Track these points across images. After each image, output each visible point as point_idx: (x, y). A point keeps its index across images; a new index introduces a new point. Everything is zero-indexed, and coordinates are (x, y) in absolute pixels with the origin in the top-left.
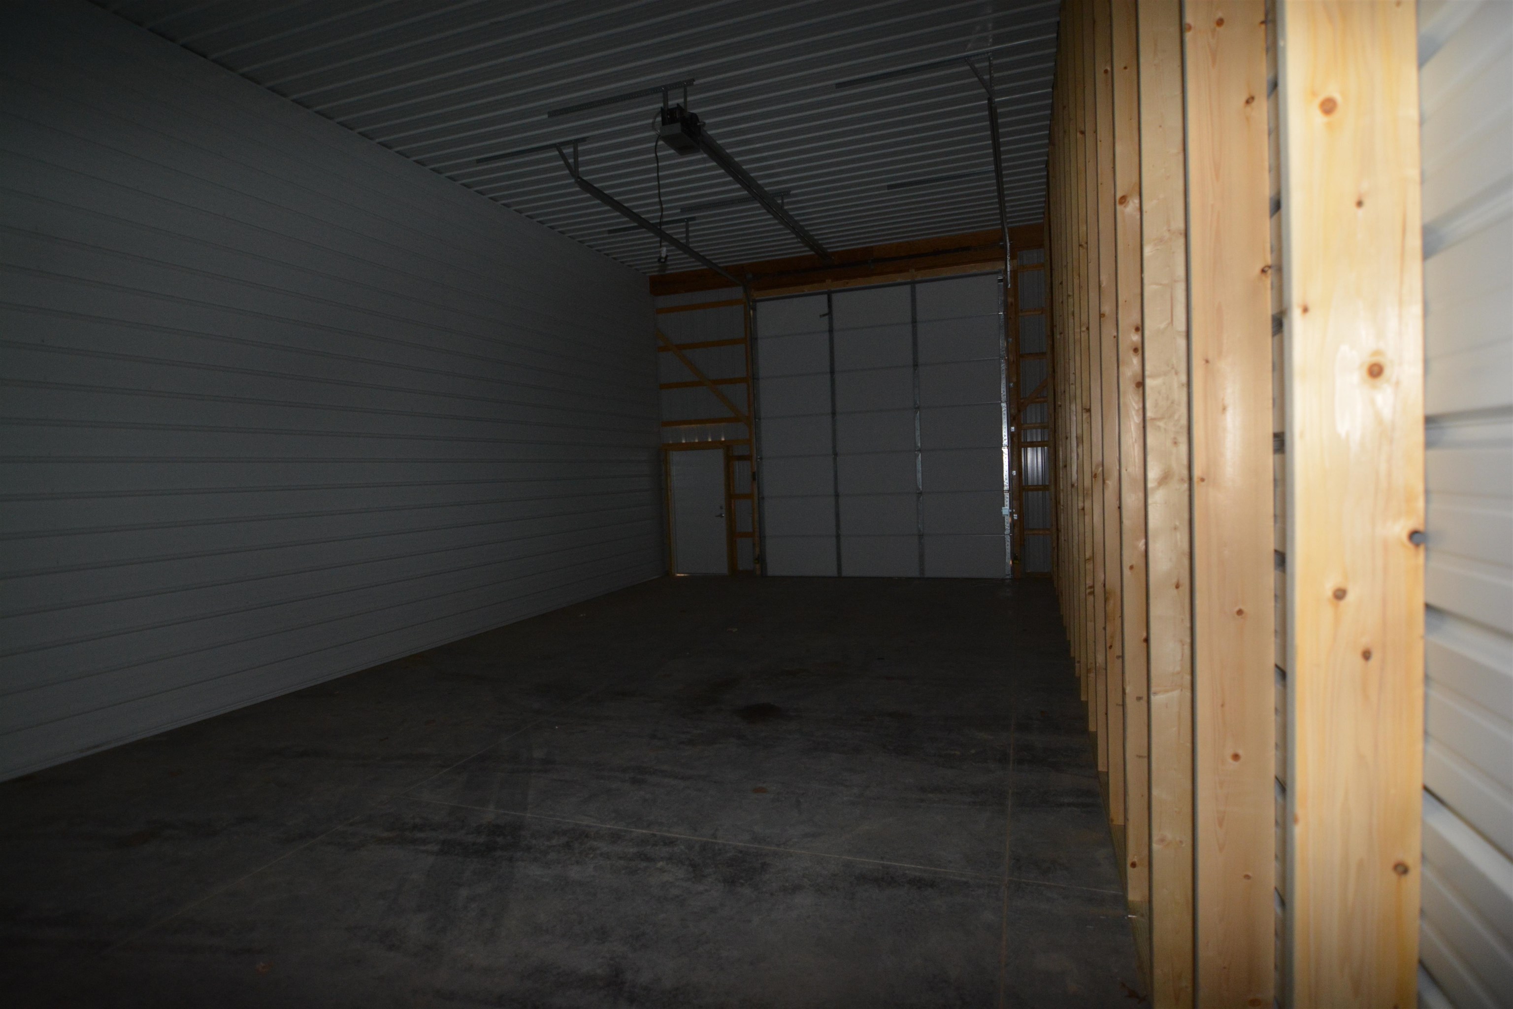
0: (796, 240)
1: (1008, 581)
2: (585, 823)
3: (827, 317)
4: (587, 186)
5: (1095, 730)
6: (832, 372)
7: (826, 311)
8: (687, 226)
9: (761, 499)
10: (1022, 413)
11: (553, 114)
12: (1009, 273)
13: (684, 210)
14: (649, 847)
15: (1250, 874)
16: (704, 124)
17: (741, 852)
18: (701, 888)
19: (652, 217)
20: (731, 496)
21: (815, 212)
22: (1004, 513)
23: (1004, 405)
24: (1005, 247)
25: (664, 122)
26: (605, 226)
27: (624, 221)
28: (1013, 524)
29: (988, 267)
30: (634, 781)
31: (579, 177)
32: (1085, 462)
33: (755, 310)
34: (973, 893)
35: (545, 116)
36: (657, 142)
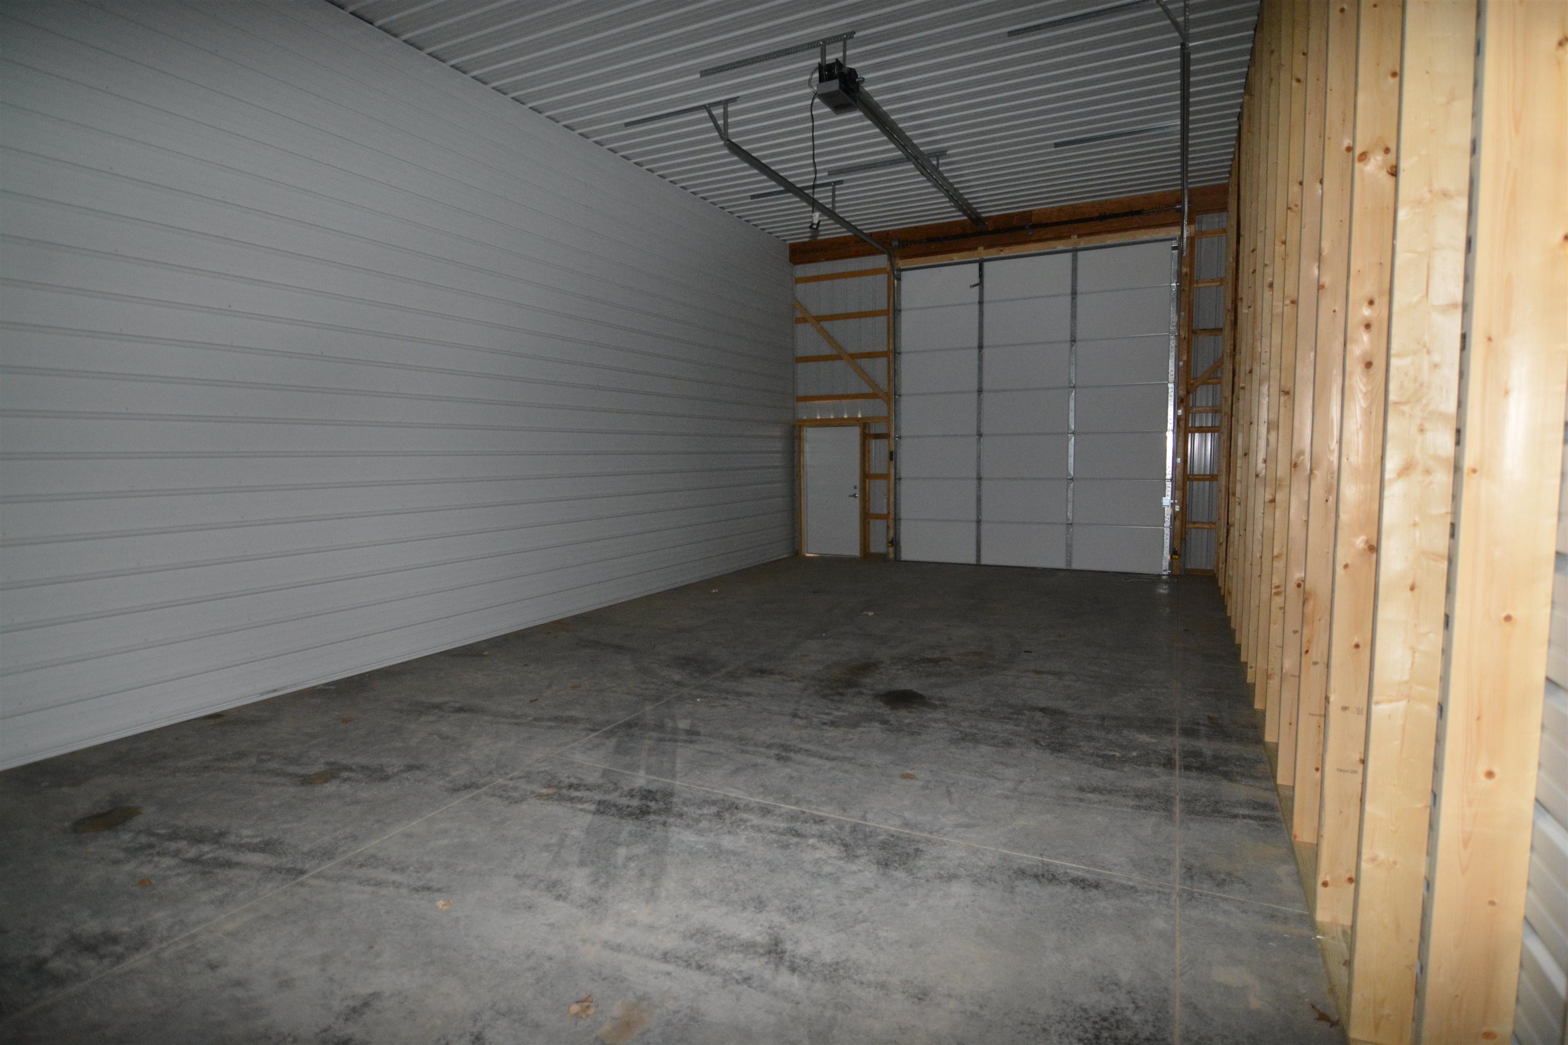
0: (949, 204)
1: (1164, 577)
2: (733, 795)
3: (977, 288)
4: (735, 149)
5: (1274, 740)
6: (981, 347)
7: (977, 281)
8: (834, 191)
9: (898, 479)
10: (1191, 396)
11: (704, 73)
12: (1185, 240)
13: (832, 173)
14: (799, 824)
15: (1496, 900)
16: (863, 79)
17: (893, 836)
18: (854, 868)
19: (801, 180)
20: (866, 476)
21: (969, 174)
22: (1164, 504)
23: (1171, 386)
24: (1181, 211)
25: (821, 79)
26: (745, 191)
27: (771, 185)
28: (1174, 517)
29: (1162, 233)
30: (779, 758)
31: (728, 140)
32: (1279, 450)
33: (899, 279)
34: (1141, 898)
35: (698, 76)
36: (813, 99)
